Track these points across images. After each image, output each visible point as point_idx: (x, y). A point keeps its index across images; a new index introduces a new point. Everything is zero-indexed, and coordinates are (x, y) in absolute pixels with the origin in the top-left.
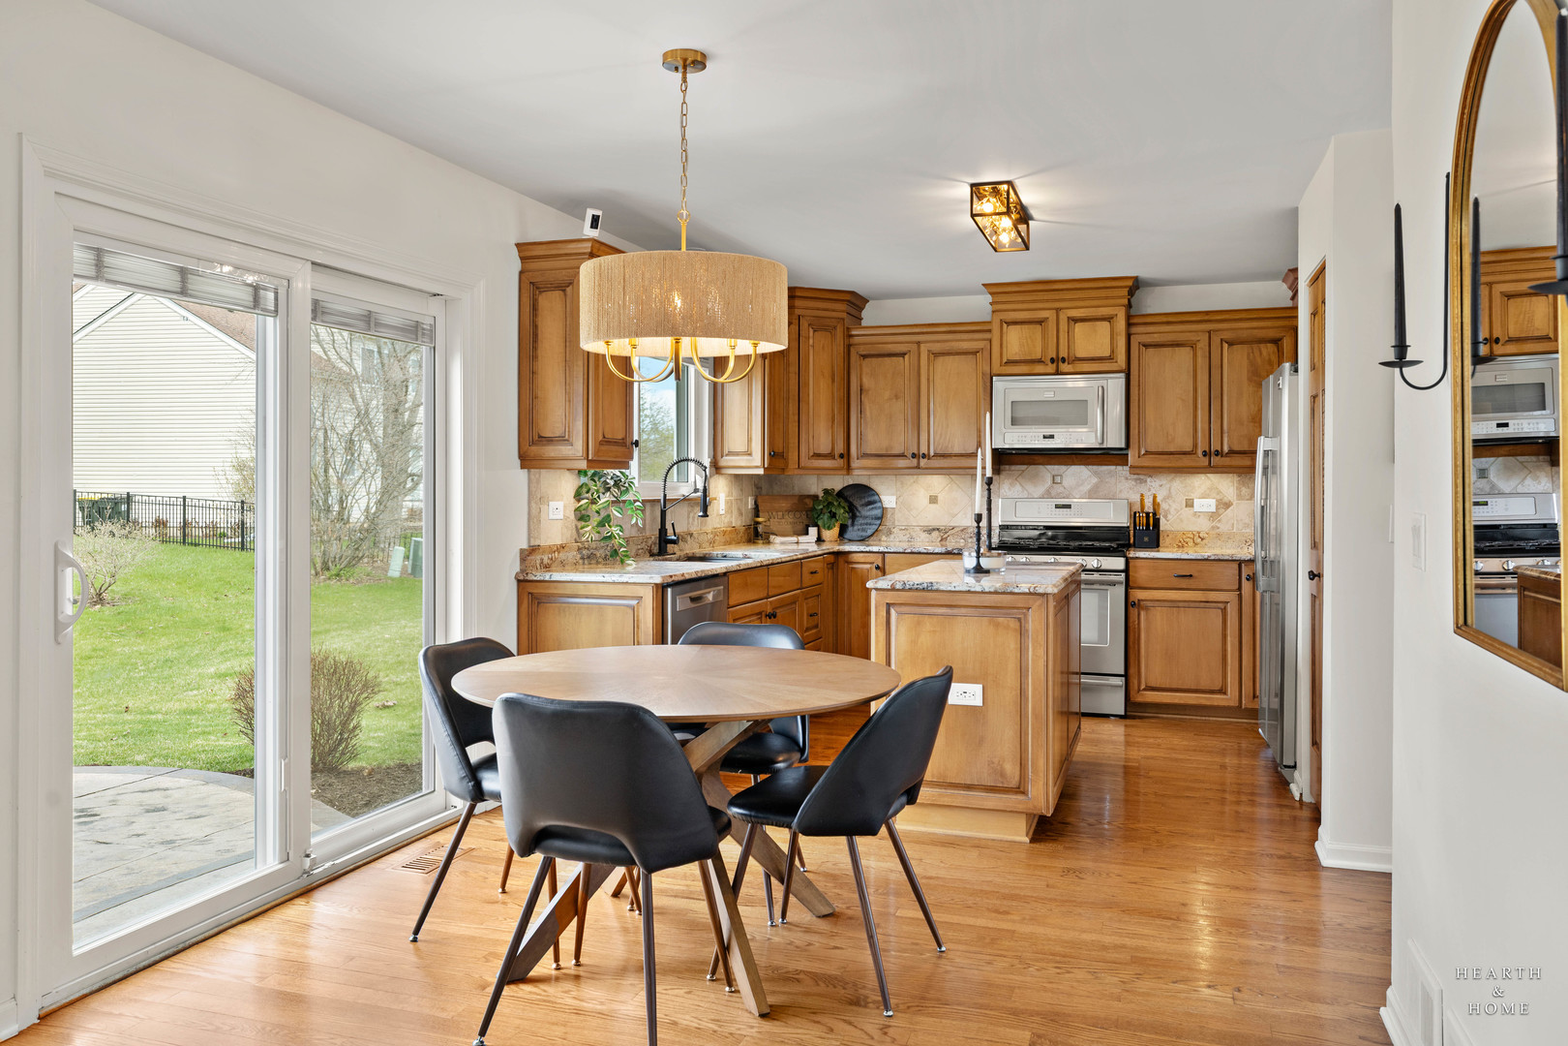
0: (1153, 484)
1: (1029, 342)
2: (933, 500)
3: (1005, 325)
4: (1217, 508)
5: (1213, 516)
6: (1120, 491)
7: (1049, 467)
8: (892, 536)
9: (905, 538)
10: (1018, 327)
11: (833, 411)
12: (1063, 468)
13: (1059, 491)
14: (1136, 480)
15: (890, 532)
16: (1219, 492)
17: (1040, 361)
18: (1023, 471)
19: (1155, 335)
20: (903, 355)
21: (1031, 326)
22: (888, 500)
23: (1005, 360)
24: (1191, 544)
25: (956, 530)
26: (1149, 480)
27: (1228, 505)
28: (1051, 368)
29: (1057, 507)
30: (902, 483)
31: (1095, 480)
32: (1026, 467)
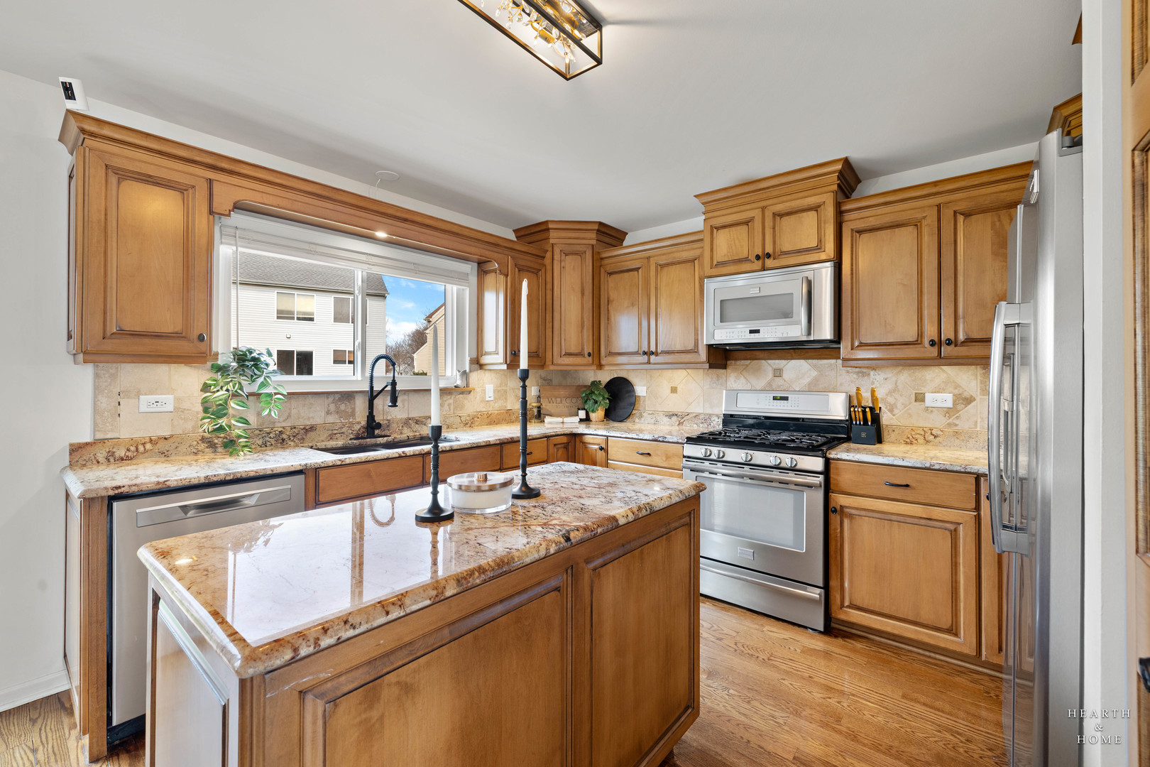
0: (877, 377)
1: (737, 242)
2: (674, 390)
3: (715, 230)
4: (955, 403)
5: (949, 412)
6: (841, 385)
7: (770, 361)
8: (643, 419)
9: (652, 421)
10: (727, 230)
11: (582, 318)
12: (783, 362)
13: (780, 384)
14: (858, 373)
15: (641, 416)
16: (957, 386)
17: (746, 260)
18: (747, 365)
19: (871, 219)
20: (637, 269)
21: (739, 228)
22: (640, 390)
23: (715, 263)
24: (921, 440)
25: (691, 416)
26: (872, 373)
27: (969, 401)
28: (758, 264)
29: (775, 398)
30: (650, 376)
31: (814, 373)
32: (749, 361)
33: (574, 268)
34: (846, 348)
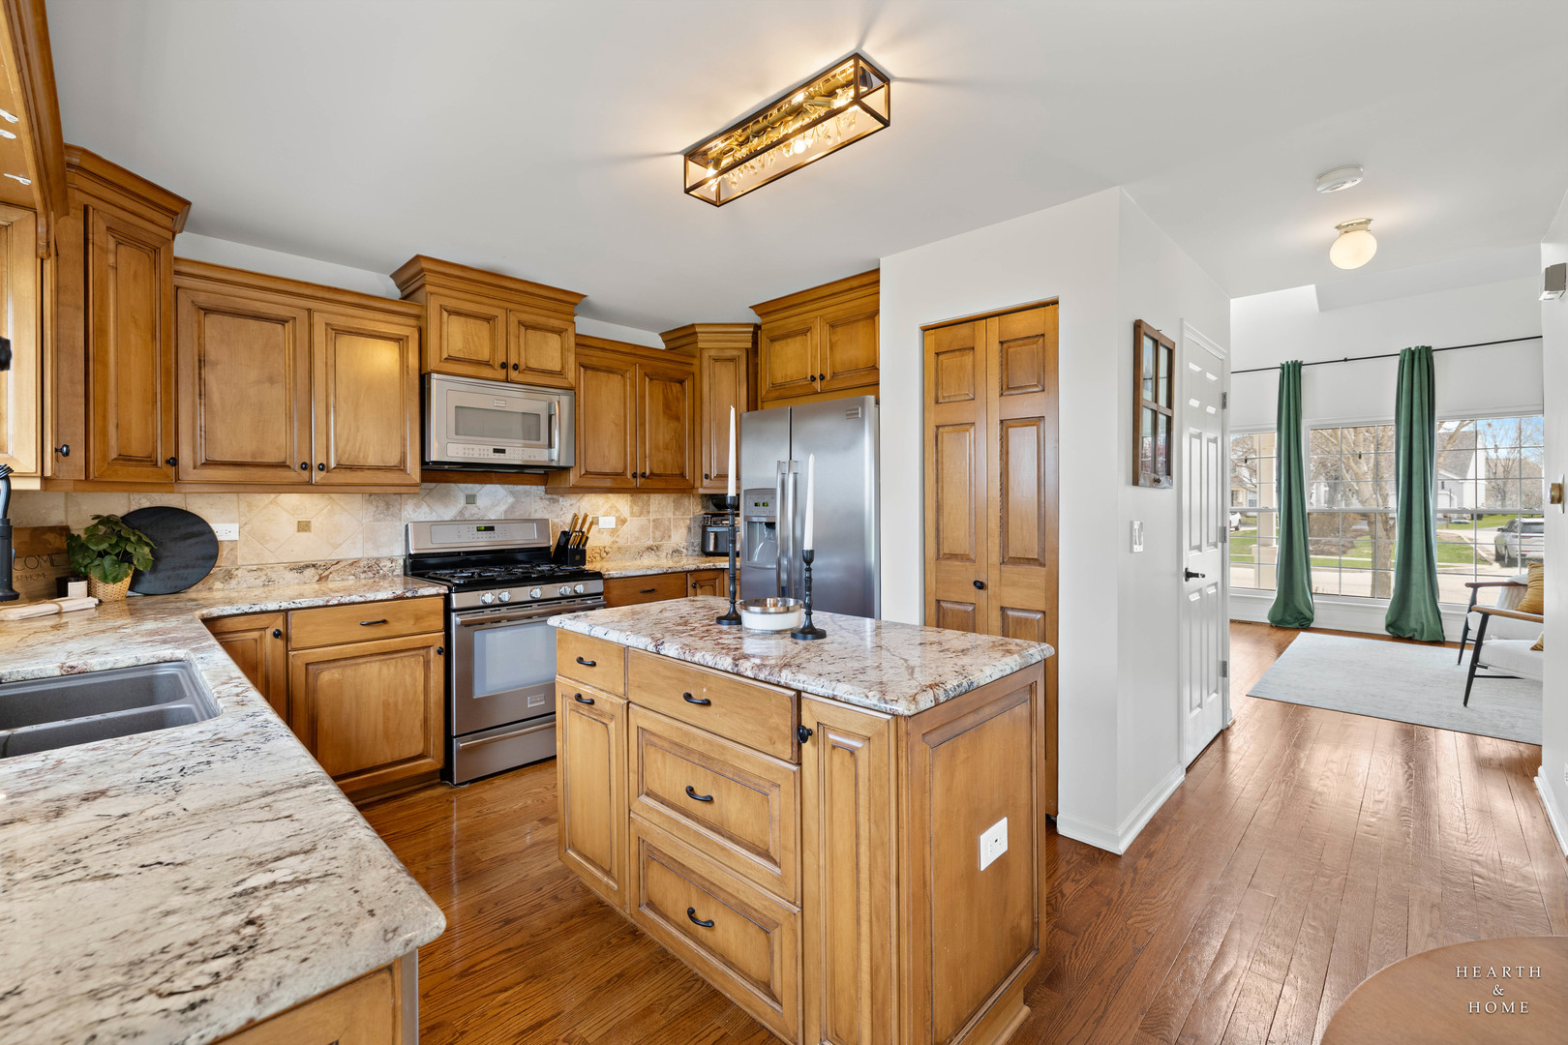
0: (564, 503)
1: (476, 339)
2: (304, 527)
3: (445, 314)
4: (616, 525)
5: (613, 532)
6: (536, 511)
7: (461, 485)
8: (233, 582)
9: (259, 582)
10: (462, 319)
11: (154, 385)
12: (477, 486)
13: (473, 512)
14: (550, 499)
15: (229, 576)
16: (618, 511)
17: (486, 364)
18: (431, 490)
19: (594, 359)
20: (283, 321)
21: (478, 322)
22: (225, 530)
23: (445, 355)
24: (598, 558)
25: (342, 564)
26: (561, 499)
27: (624, 521)
28: (501, 374)
29: (479, 530)
30: (250, 505)
31: (511, 500)
32: (434, 484)
33: (135, 277)
34: (576, 475)
